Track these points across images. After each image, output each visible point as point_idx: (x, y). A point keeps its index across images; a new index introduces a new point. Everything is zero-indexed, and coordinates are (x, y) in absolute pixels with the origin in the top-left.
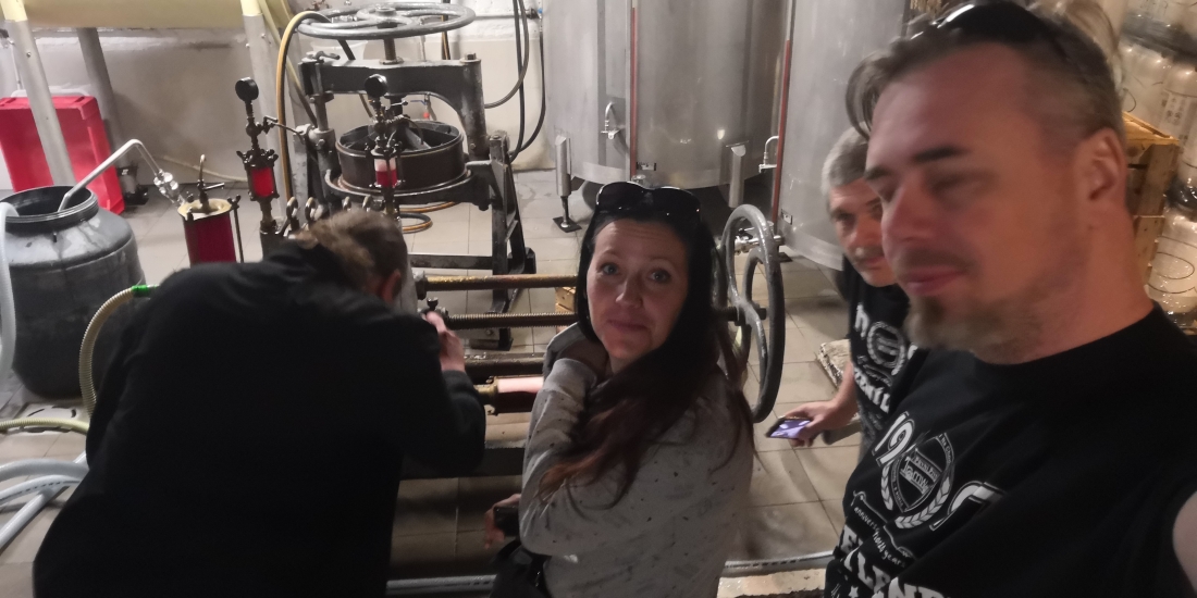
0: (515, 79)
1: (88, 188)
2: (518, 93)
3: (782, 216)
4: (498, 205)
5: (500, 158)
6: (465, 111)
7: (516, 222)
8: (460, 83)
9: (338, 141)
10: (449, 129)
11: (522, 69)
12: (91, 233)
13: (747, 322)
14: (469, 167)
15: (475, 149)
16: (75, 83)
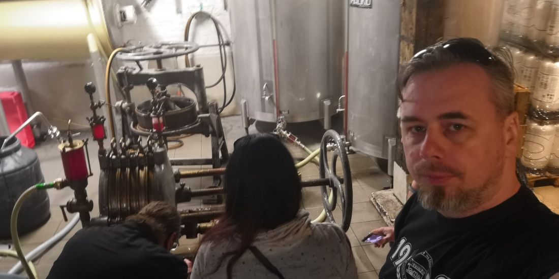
0: (221, 74)
1: (17, 137)
2: (222, 80)
3: (349, 133)
4: (214, 134)
5: (214, 112)
6: (196, 91)
7: (223, 142)
8: (194, 79)
9: (136, 108)
10: (189, 100)
11: (224, 69)
12: (17, 158)
13: (335, 185)
14: (199, 118)
15: (202, 109)
16: (10, 86)
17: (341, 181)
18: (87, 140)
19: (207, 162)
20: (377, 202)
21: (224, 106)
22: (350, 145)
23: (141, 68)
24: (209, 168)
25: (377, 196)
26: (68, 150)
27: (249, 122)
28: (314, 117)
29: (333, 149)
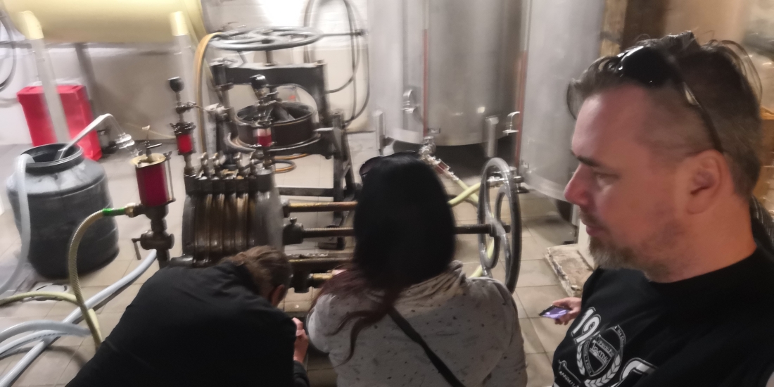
0: (350, 74)
1: (78, 145)
2: (352, 82)
3: (522, 164)
4: (337, 156)
5: (338, 126)
6: (316, 96)
7: (348, 167)
8: (312, 78)
9: (235, 115)
10: (306, 107)
11: (354, 66)
12: (79, 173)
13: (497, 234)
14: (318, 132)
15: (323, 120)
16: (72, 77)
17: (507, 229)
18: (170, 153)
19: (326, 193)
20: (555, 260)
21: (353, 118)
22: (522, 180)
23: (245, 62)
24: (328, 201)
25: (555, 252)
26: (144, 165)
27: (385, 142)
28: (473, 139)
29: (497, 184)
